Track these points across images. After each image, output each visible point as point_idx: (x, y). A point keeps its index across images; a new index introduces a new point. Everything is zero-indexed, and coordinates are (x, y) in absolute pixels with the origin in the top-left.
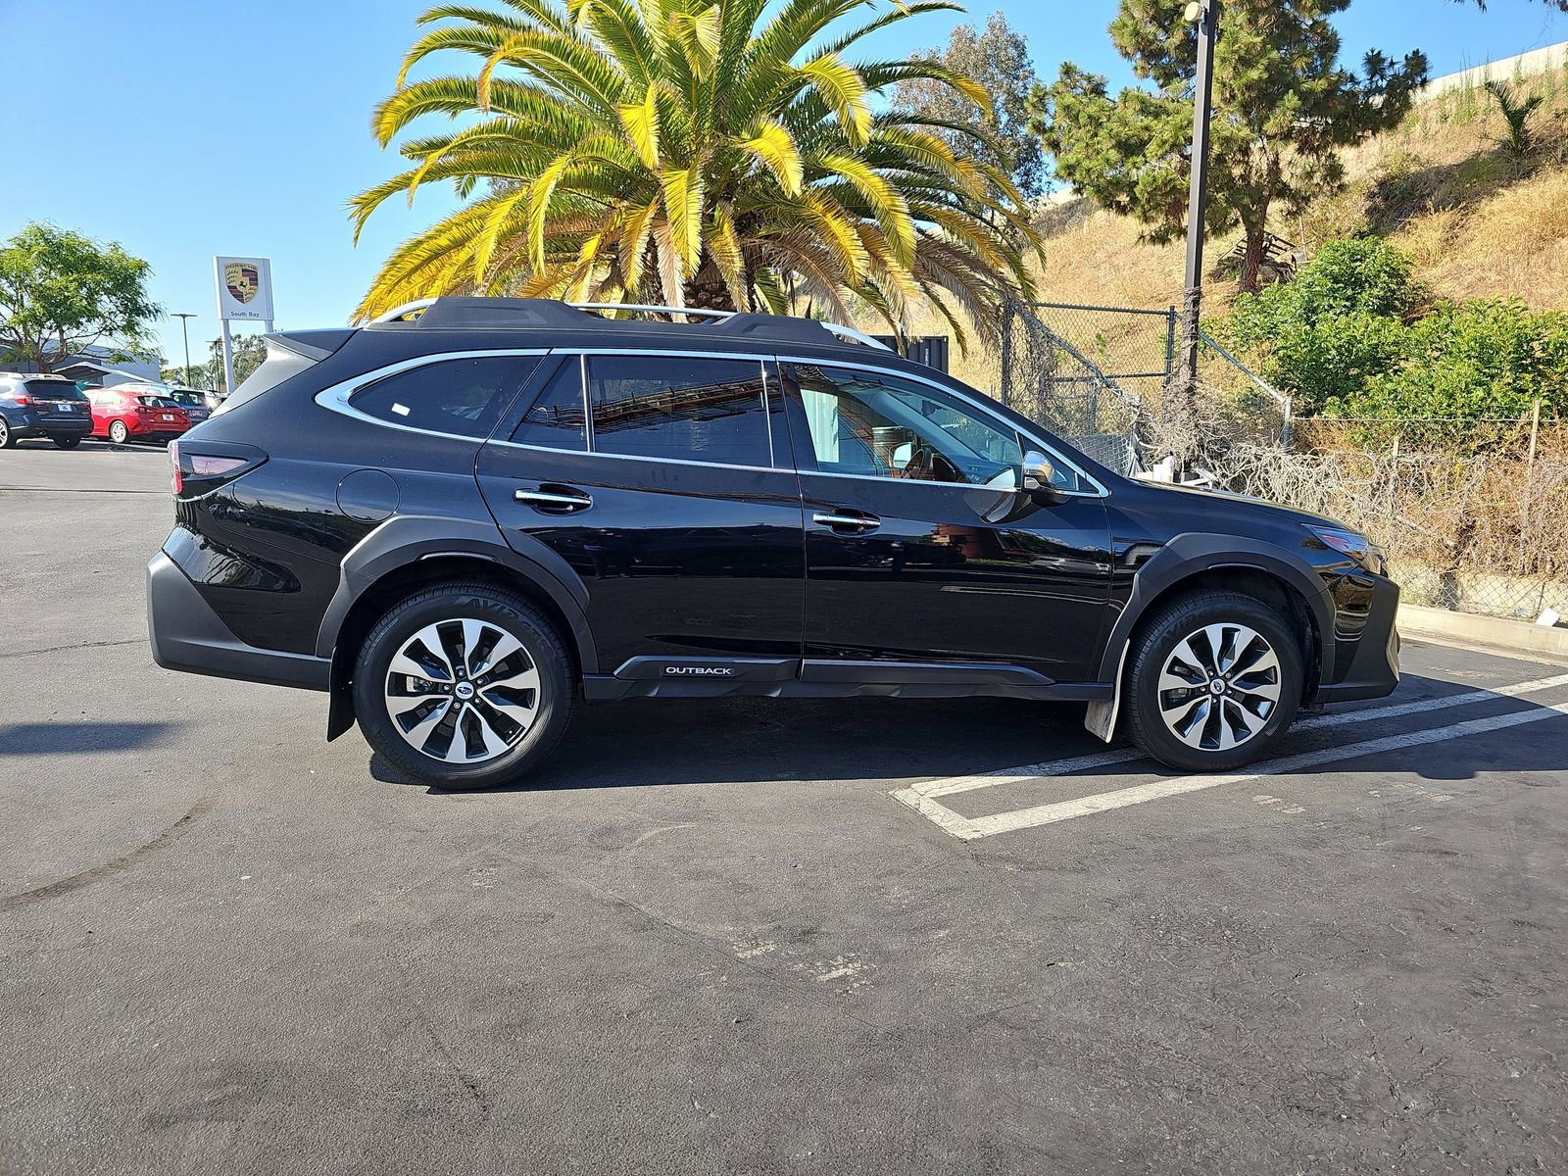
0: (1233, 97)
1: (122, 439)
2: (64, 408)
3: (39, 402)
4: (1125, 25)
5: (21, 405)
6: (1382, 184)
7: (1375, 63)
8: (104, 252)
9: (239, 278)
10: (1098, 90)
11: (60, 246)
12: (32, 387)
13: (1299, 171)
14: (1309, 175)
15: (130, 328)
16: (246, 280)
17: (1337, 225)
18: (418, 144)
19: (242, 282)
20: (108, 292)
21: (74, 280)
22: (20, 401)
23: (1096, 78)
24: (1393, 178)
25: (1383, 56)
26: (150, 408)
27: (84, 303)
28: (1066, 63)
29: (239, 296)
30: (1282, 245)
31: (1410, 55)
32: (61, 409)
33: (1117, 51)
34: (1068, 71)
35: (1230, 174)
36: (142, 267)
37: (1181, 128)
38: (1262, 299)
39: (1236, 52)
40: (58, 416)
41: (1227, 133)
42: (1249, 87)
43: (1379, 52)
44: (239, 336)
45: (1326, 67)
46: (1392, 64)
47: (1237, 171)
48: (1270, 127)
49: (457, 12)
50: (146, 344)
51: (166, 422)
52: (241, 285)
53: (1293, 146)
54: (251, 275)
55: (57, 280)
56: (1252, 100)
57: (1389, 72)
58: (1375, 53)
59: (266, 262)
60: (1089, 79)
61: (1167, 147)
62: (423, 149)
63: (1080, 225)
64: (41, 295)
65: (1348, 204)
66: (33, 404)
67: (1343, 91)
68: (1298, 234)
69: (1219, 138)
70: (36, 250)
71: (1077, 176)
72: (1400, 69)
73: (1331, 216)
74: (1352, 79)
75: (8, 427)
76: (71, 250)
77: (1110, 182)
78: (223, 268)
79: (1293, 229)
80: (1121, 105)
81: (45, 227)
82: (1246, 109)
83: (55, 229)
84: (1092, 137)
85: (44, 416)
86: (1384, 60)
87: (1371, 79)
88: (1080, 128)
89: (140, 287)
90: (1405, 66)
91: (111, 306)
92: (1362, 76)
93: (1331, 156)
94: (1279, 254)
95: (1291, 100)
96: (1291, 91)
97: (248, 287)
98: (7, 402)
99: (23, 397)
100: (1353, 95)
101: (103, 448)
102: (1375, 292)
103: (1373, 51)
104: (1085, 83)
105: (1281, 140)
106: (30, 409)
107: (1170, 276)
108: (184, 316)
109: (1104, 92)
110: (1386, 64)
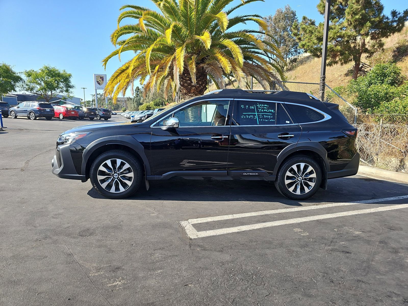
0: (351, 23)
1: (62, 118)
2: (48, 110)
3: (42, 109)
4: (321, 5)
5: (38, 109)
6: (397, 48)
7: (394, 13)
8: (62, 72)
9: (99, 79)
10: (313, 23)
11: (51, 71)
12: (40, 105)
13: (370, 45)
14: (374, 46)
15: (67, 91)
16: (101, 80)
17: (384, 60)
18: (121, 41)
19: (100, 80)
20: (62, 82)
21: (54, 79)
22: (37, 108)
23: (312, 21)
24: (401, 47)
25: (396, 11)
26: (69, 110)
27: (56, 85)
28: (304, 16)
29: (99, 84)
30: (367, 66)
31: (405, 11)
32: (47, 110)
33: (319, 13)
34: (304, 18)
35: (350, 46)
36: (70, 76)
37: (336, 33)
38: (357, 81)
39: (352, 11)
40: (47, 112)
41: (349, 34)
42: (356, 21)
43: (395, 10)
44: (100, 94)
45: (379, 14)
46: (399, 14)
47: (352, 45)
48: (362, 32)
49: (129, 6)
50: (71, 95)
51: (72, 114)
52: (100, 81)
53: (369, 38)
54: (102, 78)
55: (50, 79)
56: (357, 25)
57: (399, 16)
58: (394, 10)
59: (106, 75)
60: (310, 21)
61: (331, 38)
62: (122, 43)
63: (310, 61)
64: (46, 83)
65: (387, 54)
66: (40, 109)
67: (385, 22)
68: (372, 63)
69: (347, 36)
70: (46, 72)
71: (305, 48)
72: (402, 15)
73: (382, 58)
74: (387, 18)
75: (35, 115)
76: (54, 72)
77: (314, 49)
78: (96, 77)
79: (371, 61)
80: (319, 27)
81: (48, 66)
82: (355, 27)
83: (50, 67)
84: (310, 37)
85: (43, 112)
86: (397, 12)
87: (393, 18)
88: (307, 34)
89: (70, 81)
90: (403, 14)
91: (63, 86)
92: (390, 17)
93: (380, 40)
94: (366, 69)
95: (368, 24)
96: (368, 22)
97: (101, 81)
98: (35, 109)
99: (38, 107)
100: (387, 23)
101: (57, 120)
102: (390, 78)
103: (393, 10)
104: (309, 22)
105: (365, 35)
106: (40, 110)
107: (334, 75)
108: (84, 88)
109: (315, 24)
110: (398, 13)
